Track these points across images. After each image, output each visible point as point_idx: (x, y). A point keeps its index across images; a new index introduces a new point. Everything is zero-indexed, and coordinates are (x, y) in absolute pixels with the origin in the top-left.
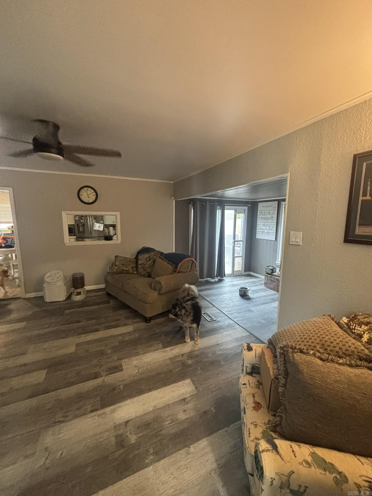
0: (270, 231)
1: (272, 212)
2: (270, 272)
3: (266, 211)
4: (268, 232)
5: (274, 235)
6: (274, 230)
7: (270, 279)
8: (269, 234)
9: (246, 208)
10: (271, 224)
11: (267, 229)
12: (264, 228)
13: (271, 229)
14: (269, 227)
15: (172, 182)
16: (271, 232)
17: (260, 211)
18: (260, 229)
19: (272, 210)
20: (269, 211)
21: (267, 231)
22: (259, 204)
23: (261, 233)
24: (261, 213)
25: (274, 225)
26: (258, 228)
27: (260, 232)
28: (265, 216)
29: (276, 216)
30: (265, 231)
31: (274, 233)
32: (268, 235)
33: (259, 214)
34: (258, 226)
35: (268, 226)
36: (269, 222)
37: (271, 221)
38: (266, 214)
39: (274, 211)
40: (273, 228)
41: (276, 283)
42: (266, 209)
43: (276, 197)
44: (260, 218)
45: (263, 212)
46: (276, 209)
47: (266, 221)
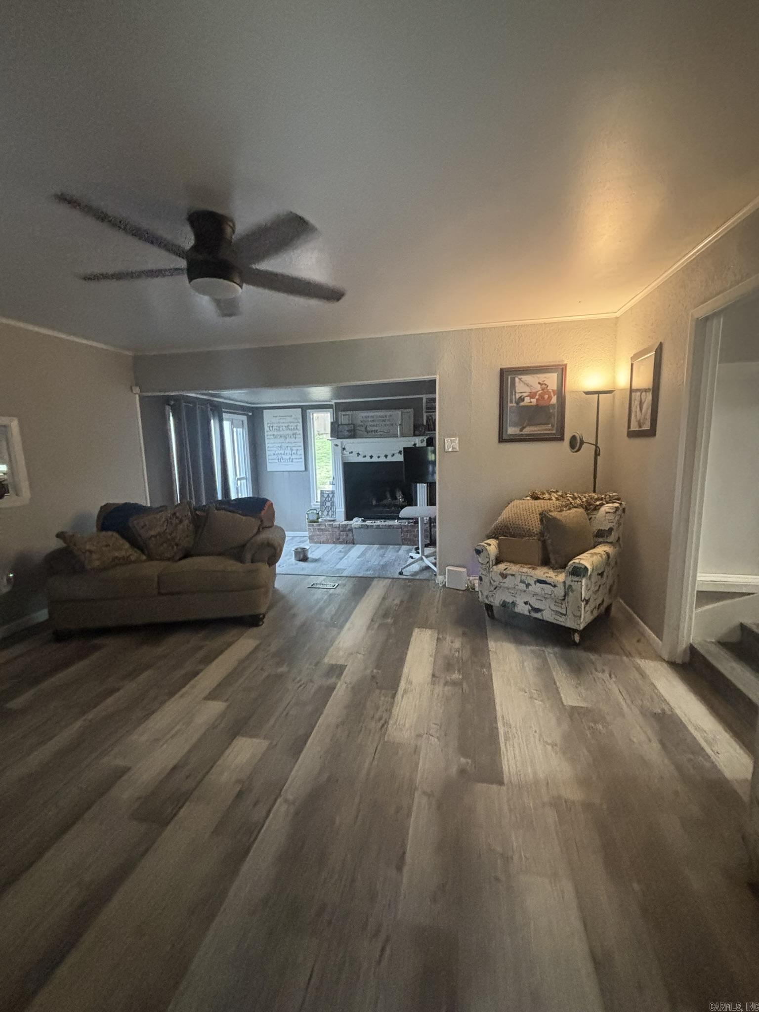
0: (294, 457)
1: (292, 426)
2: (315, 518)
3: (280, 424)
4: (290, 459)
5: (302, 462)
6: (301, 455)
7: (318, 529)
8: (292, 461)
9: (245, 418)
10: (294, 445)
11: (288, 454)
12: (282, 452)
13: (294, 454)
14: (292, 450)
15: (130, 354)
16: (296, 459)
17: (268, 424)
18: (274, 454)
19: (293, 422)
20: (287, 425)
21: (288, 457)
22: (264, 411)
23: (277, 461)
24: (272, 427)
25: (300, 446)
26: (268, 453)
27: (275, 459)
28: (281, 433)
29: (301, 432)
30: (284, 457)
31: (301, 458)
32: (291, 463)
33: (266, 428)
34: (269, 449)
35: (289, 448)
36: (289, 442)
37: (293, 440)
38: (281, 429)
39: (296, 424)
40: (298, 452)
41: (329, 531)
42: (282, 421)
43: (295, 402)
44: (271, 435)
45: (275, 425)
46: (301, 421)
47: (283, 440)
